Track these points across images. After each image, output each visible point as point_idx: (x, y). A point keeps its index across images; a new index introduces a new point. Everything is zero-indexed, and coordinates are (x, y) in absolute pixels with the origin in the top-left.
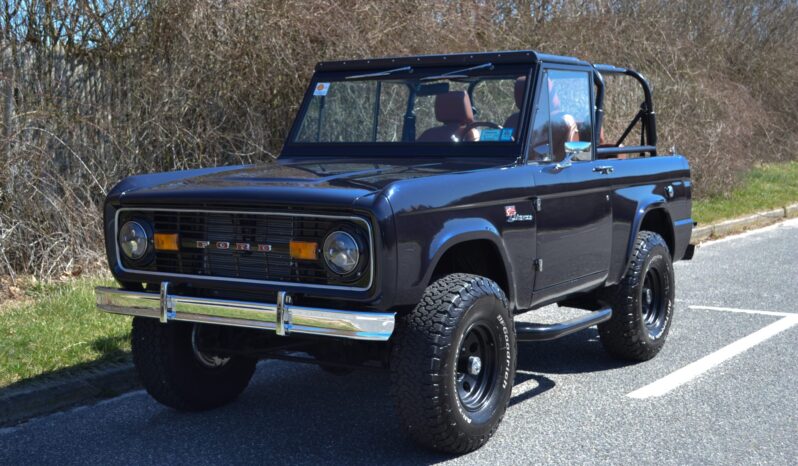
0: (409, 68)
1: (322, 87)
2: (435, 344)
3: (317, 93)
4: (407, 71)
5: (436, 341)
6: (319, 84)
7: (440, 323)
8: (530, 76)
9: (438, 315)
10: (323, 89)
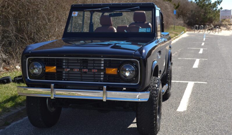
0: (109, 7)
1: (75, 13)
2: (154, 101)
3: (73, 15)
4: (108, 8)
5: (154, 100)
6: (73, 12)
7: (155, 94)
8: (153, 11)
9: (153, 91)
10: (75, 14)
